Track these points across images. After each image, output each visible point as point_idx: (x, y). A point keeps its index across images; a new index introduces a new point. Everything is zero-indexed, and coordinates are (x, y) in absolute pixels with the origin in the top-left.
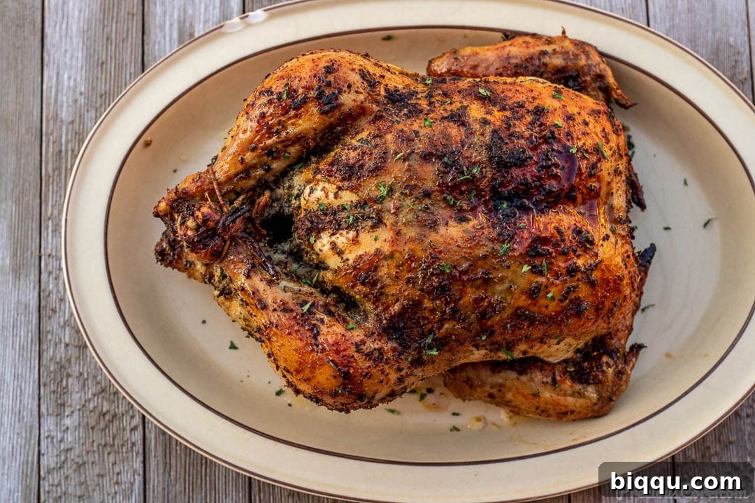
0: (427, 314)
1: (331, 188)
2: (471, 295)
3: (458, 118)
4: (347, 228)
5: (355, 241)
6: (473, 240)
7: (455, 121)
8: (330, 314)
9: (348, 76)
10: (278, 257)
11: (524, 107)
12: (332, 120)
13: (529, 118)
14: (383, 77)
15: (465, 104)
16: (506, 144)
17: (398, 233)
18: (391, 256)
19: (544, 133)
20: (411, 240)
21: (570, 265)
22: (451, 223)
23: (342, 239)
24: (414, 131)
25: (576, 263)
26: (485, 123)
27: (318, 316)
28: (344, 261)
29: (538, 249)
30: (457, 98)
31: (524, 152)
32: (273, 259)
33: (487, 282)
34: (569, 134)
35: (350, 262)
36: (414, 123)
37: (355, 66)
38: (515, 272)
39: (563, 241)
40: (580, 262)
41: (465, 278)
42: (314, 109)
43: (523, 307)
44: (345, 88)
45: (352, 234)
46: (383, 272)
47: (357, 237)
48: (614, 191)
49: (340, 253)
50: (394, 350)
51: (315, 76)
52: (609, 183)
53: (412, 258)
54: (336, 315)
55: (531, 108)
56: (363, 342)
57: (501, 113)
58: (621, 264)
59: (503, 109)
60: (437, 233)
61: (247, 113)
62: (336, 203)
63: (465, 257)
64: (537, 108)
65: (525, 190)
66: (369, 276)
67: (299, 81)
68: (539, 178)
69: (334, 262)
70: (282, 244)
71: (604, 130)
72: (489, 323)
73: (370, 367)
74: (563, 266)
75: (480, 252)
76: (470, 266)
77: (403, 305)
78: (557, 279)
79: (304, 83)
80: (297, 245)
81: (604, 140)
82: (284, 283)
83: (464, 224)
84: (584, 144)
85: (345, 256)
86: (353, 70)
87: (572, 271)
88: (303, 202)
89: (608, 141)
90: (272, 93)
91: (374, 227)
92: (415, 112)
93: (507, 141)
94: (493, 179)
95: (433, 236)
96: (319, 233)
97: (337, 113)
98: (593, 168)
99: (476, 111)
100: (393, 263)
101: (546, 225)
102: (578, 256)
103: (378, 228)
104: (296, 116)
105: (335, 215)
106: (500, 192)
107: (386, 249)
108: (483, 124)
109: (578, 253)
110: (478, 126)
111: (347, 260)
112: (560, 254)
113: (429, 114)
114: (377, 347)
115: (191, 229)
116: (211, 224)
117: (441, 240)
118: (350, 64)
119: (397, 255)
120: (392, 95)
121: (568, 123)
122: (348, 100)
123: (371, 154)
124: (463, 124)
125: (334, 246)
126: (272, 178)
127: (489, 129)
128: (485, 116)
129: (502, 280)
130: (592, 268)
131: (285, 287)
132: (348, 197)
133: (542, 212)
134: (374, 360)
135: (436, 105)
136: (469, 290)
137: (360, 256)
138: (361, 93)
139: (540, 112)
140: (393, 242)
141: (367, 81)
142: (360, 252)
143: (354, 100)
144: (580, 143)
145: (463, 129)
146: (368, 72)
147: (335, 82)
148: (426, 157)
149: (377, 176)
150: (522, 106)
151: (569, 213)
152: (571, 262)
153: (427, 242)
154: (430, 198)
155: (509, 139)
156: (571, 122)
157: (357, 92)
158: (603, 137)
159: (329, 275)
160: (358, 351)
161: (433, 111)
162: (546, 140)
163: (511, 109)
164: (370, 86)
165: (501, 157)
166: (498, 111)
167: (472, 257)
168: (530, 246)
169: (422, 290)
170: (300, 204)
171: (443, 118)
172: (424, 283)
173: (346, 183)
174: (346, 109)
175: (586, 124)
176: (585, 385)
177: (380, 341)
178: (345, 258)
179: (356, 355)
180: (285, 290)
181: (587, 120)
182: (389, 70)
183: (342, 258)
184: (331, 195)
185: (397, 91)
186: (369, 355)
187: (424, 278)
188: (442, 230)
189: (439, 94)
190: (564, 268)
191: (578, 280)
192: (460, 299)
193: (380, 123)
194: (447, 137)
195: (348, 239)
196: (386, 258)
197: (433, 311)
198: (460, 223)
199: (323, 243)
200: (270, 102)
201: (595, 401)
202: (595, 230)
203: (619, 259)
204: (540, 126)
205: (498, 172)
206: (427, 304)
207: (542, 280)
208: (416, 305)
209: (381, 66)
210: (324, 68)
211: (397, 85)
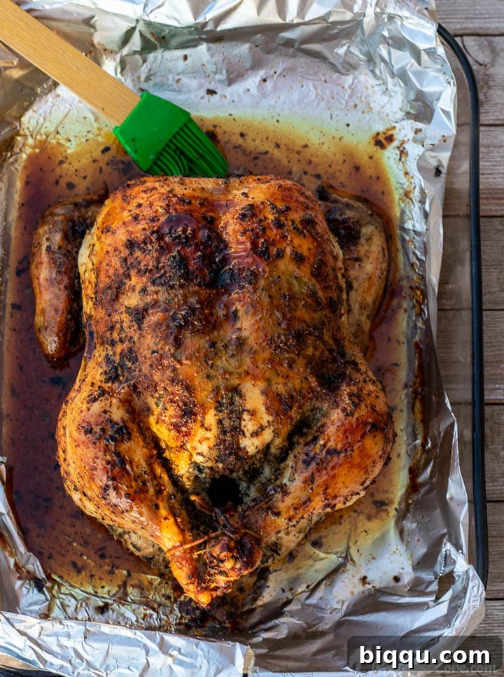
0: (317, 353)
1: (201, 433)
2: (302, 313)
3: (139, 315)
4: (240, 420)
5: (253, 413)
6: (255, 306)
7: (143, 318)
8: (315, 439)
9: (95, 413)
10: (253, 493)
11: (126, 258)
12: (135, 430)
13: (138, 253)
14: (93, 384)
15: (123, 309)
16: (165, 272)
17: (247, 373)
18: (268, 381)
19: (154, 240)
20: (254, 362)
21: (274, 225)
22: (238, 325)
23: (249, 425)
24: (152, 354)
25: (272, 221)
26: (145, 291)
27: (318, 451)
28: (270, 425)
29: (263, 250)
30: (116, 317)
31: (174, 257)
32: (254, 497)
33: (292, 297)
34: (153, 220)
35: (271, 418)
36: (143, 355)
37: (84, 407)
38: (283, 273)
39: (253, 230)
40: (271, 217)
41: (289, 315)
42: (125, 446)
43: (311, 270)
44: (107, 416)
45: (246, 416)
46: (281, 389)
47: (249, 411)
48: (199, 187)
49: (262, 428)
50: (348, 385)
51: (95, 443)
52: (194, 190)
53: (271, 361)
54: (316, 434)
55: (127, 252)
56: (344, 410)
57: (133, 278)
58: (267, 185)
59: (128, 277)
60: (248, 338)
61: (123, 512)
62: (215, 430)
63: (271, 315)
64: (127, 247)
65: (207, 259)
66: (286, 402)
67: (98, 459)
68: (197, 246)
69: (267, 435)
70: (241, 488)
71: (145, 192)
72: (324, 300)
73: (366, 405)
74: (275, 231)
75: (265, 300)
76: (278, 310)
77: (311, 373)
78: (287, 237)
79: (100, 454)
80: (244, 473)
81: (153, 192)
82: (285, 481)
83: (240, 314)
84: (161, 207)
85: (265, 424)
86: (89, 409)
87: (279, 225)
88: (209, 464)
89: (154, 189)
90: (107, 486)
91: (241, 395)
92: (131, 355)
93: (162, 271)
94: (199, 285)
95: (251, 341)
96: (240, 448)
97: (130, 424)
98: (184, 201)
99: (132, 300)
100: (275, 379)
101: (239, 243)
102: (266, 218)
103: (241, 391)
104: (131, 463)
105: (226, 431)
106: (211, 279)
107: (261, 385)
108: (146, 292)
109: (263, 218)
110: (148, 297)
111: (268, 422)
112: (265, 233)
113: (134, 342)
114: (347, 398)
115: (235, 564)
116: (232, 544)
117: (254, 334)
118: (81, 412)
119: (267, 374)
120: (111, 377)
121: (141, 220)
122: (118, 414)
123: (173, 394)
124: (146, 310)
125: (255, 434)
126: (179, 494)
127: (151, 288)
128: (137, 292)
129: (290, 284)
130: (274, 207)
131: (289, 480)
132: (211, 418)
133: (226, 246)
134: (360, 401)
135: (124, 336)
136: (298, 314)
137: (266, 409)
138: (111, 402)
139: (131, 245)
140: (255, 378)
141: (99, 397)
142: (263, 409)
143: (118, 408)
144: (161, 210)
145: (150, 311)
146: (89, 396)
147: (100, 424)
148: (178, 343)
149: (194, 390)
150: (125, 260)
151: (226, 225)
152: (272, 225)
153: (256, 347)
154: (216, 343)
155: (161, 270)
156: (140, 217)
157: (111, 406)
158: (151, 192)
159: (278, 441)
160: (352, 414)
161: (131, 338)
162: (160, 238)
163: (128, 269)
164: (103, 395)
165: (180, 276)
166: (130, 280)
167: (270, 308)
168: (260, 257)
169: (298, 355)
170: (208, 468)
171: (140, 328)
172: (293, 352)
173: (199, 418)
174: (126, 416)
175: (140, 205)
176: (361, 235)
177: (342, 396)
178: (266, 425)
179: (356, 415)
180: (292, 480)
181: (135, 205)
182: (84, 380)
183: (266, 427)
184: (208, 434)
185: (106, 373)
186: (356, 406)
187: (288, 352)
188: (245, 334)
189: (111, 334)
190: (277, 231)
191: (286, 220)
192: (305, 321)
193: (140, 388)
194: (158, 324)
195: (251, 420)
196: (269, 385)
197: (315, 348)
198: (239, 318)
199: (250, 445)
200: (115, 488)
201: (374, 228)
202: (239, 203)
203: (264, 186)
204: (146, 244)
205: (192, 281)
206: (310, 351)
207: (288, 251)
208: (309, 361)
209: (80, 387)
210: (86, 435)
211: (99, 373)
